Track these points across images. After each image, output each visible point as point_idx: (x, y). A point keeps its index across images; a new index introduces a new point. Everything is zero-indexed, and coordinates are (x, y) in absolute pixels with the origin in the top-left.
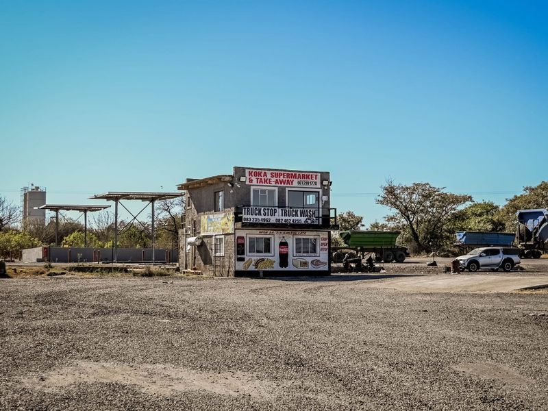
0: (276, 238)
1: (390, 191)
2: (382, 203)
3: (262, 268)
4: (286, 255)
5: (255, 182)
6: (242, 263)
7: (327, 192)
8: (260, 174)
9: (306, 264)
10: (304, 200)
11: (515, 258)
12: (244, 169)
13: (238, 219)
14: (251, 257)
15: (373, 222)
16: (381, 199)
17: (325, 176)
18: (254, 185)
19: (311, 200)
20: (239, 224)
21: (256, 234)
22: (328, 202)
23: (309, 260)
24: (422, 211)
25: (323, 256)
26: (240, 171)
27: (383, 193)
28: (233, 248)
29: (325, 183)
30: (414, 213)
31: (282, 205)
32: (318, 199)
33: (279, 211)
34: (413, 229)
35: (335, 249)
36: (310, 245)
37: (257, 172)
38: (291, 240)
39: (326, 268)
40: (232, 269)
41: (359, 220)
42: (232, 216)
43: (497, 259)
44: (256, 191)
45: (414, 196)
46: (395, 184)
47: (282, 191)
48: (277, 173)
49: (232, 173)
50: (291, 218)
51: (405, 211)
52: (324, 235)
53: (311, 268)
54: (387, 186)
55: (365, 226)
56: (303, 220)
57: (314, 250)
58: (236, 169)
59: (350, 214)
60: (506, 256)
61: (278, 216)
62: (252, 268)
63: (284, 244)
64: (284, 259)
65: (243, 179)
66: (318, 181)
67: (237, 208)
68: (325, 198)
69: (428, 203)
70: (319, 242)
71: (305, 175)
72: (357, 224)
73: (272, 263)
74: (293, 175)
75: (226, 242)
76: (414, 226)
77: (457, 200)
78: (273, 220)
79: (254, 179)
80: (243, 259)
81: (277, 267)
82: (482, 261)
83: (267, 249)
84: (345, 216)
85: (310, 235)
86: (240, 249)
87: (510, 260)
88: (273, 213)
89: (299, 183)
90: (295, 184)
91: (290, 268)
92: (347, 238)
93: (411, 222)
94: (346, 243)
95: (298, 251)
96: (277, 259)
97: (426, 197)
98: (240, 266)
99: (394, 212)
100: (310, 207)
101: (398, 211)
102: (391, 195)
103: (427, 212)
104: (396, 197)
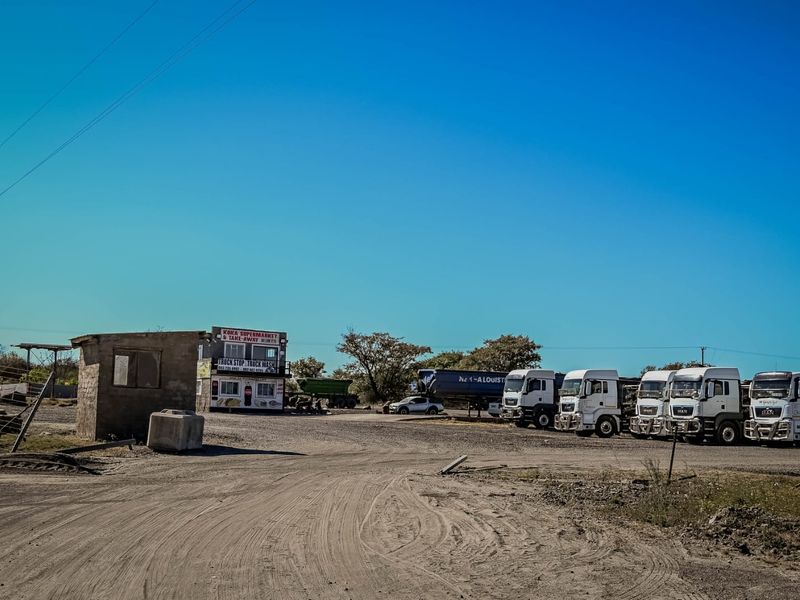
0: (242, 383)
1: (351, 339)
2: (342, 350)
3: (230, 406)
4: (250, 396)
5: (228, 339)
6: (215, 402)
7: (283, 348)
8: (232, 333)
9: (265, 404)
10: (266, 353)
11: (440, 406)
12: (220, 328)
13: (213, 367)
14: (222, 397)
15: (336, 369)
16: (341, 347)
17: (283, 336)
18: (227, 341)
19: (271, 353)
20: (215, 372)
21: (227, 379)
22: (284, 356)
23: (268, 400)
24: (380, 360)
25: (279, 398)
26: (217, 330)
27: (343, 341)
28: (209, 390)
29: (283, 341)
30: (373, 362)
31: (248, 357)
32: (276, 353)
33: (246, 362)
34: (371, 378)
35: (291, 394)
36: (269, 390)
37: (231, 331)
38: (254, 385)
39: (280, 407)
40: (208, 406)
41: (321, 366)
42: (209, 364)
43: (425, 406)
44: (228, 346)
45: (374, 346)
46: (356, 333)
47: (249, 347)
48: (245, 332)
49: (210, 332)
50: (256, 368)
51: (365, 360)
52: (280, 382)
53: (268, 407)
54: (348, 334)
55: (328, 373)
56: (264, 369)
57: (272, 394)
58: (214, 328)
59: (312, 360)
60: (432, 405)
61: (245, 366)
62: (223, 405)
63: (248, 388)
64: (248, 399)
65: (219, 336)
66: (278, 339)
67: (213, 359)
68: (282, 353)
69: (388, 353)
70: (277, 387)
71: (268, 335)
72: (319, 370)
73: (239, 402)
74: (257, 334)
75: (203, 384)
76: (373, 375)
77: (417, 351)
78: (241, 369)
79: (227, 336)
80: (216, 398)
81: (242, 405)
82: (411, 408)
83: (235, 391)
84: (307, 361)
85: (269, 381)
86: (215, 390)
87: (435, 408)
88: (241, 364)
89: (263, 340)
90: (259, 341)
91: (253, 406)
92: (303, 384)
93: (369, 371)
94: (301, 388)
95: (259, 393)
96: (242, 399)
97: (386, 346)
98: (214, 404)
99: (354, 360)
100: (271, 359)
101: (357, 359)
102: (352, 343)
103: (386, 361)
104: (357, 347)
